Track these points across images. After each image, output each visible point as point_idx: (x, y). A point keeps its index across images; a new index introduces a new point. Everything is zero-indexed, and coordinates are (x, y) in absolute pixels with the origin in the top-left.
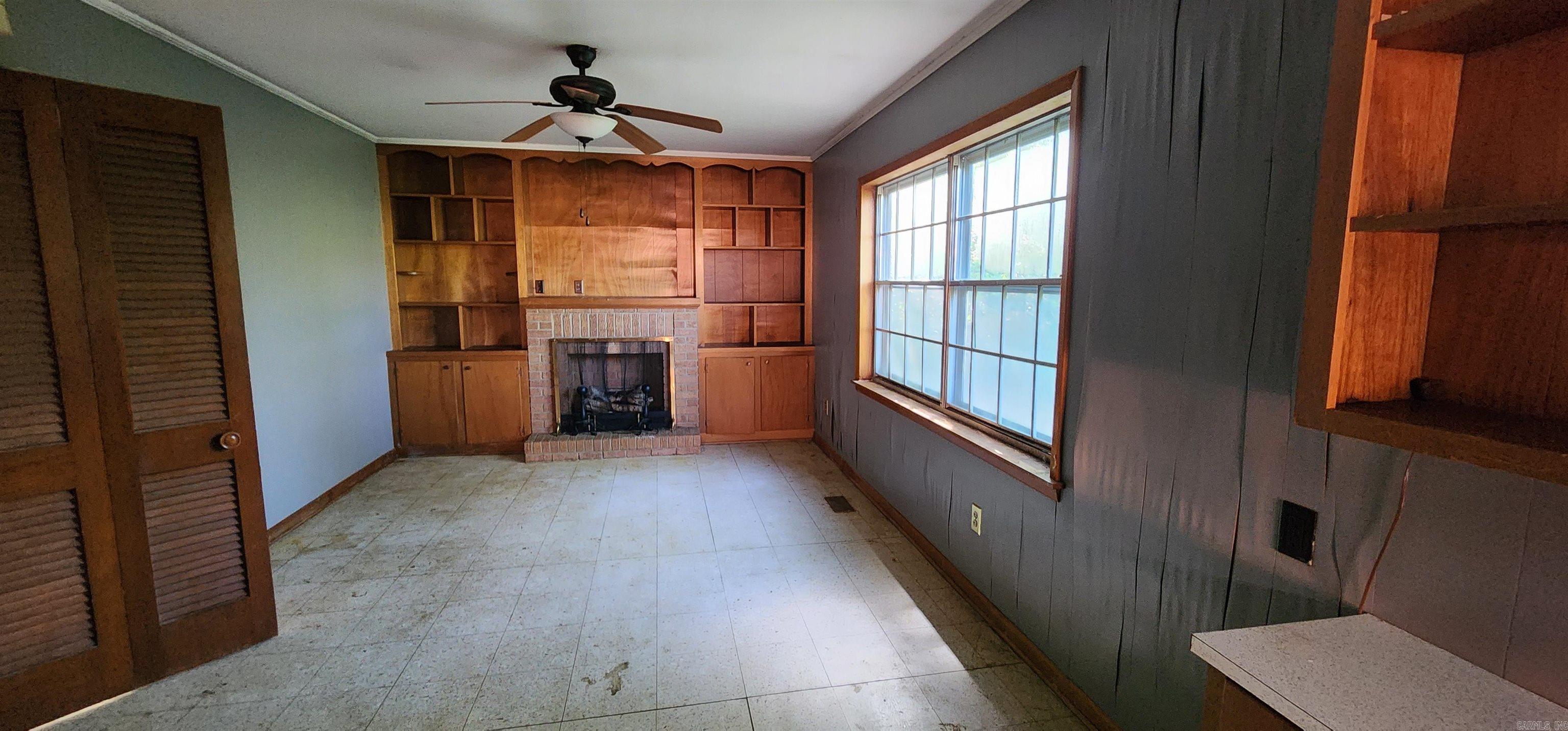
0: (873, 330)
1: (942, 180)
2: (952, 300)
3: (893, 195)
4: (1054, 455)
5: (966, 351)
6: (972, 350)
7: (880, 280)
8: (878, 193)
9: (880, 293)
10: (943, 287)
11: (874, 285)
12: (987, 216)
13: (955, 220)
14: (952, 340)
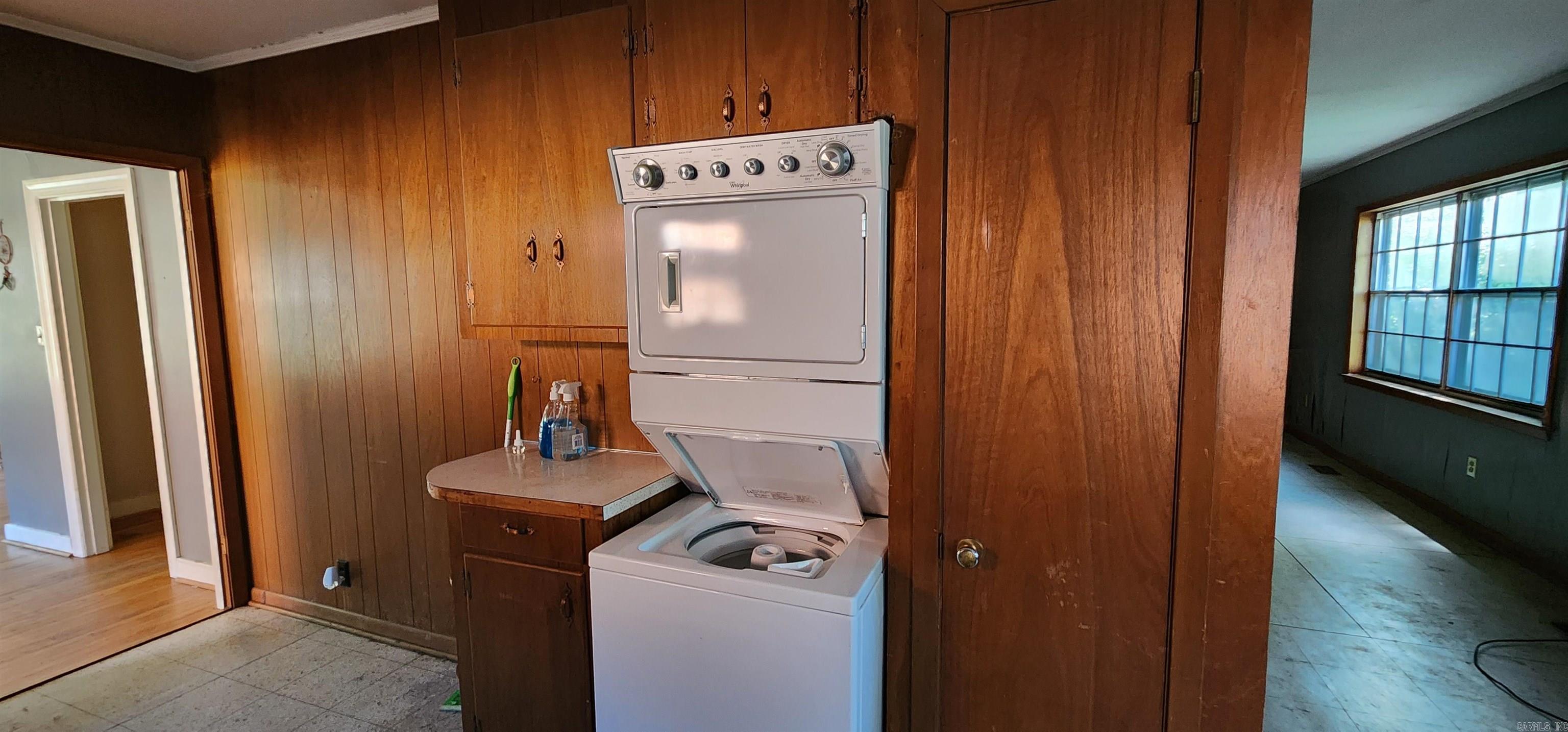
0: (1366, 332)
1: (1451, 211)
2: (1457, 305)
3: (1395, 220)
4: (1547, 414)
5: (1470, 344)
6: (1475, 342)
7: (1376, 289)
8: (1377, 218)
9: (1375, 302)
10: (1447, 294)
11: (1369, 295)
12: (1497, 240)
13: (1463, 242)
14: (1455, 335)
